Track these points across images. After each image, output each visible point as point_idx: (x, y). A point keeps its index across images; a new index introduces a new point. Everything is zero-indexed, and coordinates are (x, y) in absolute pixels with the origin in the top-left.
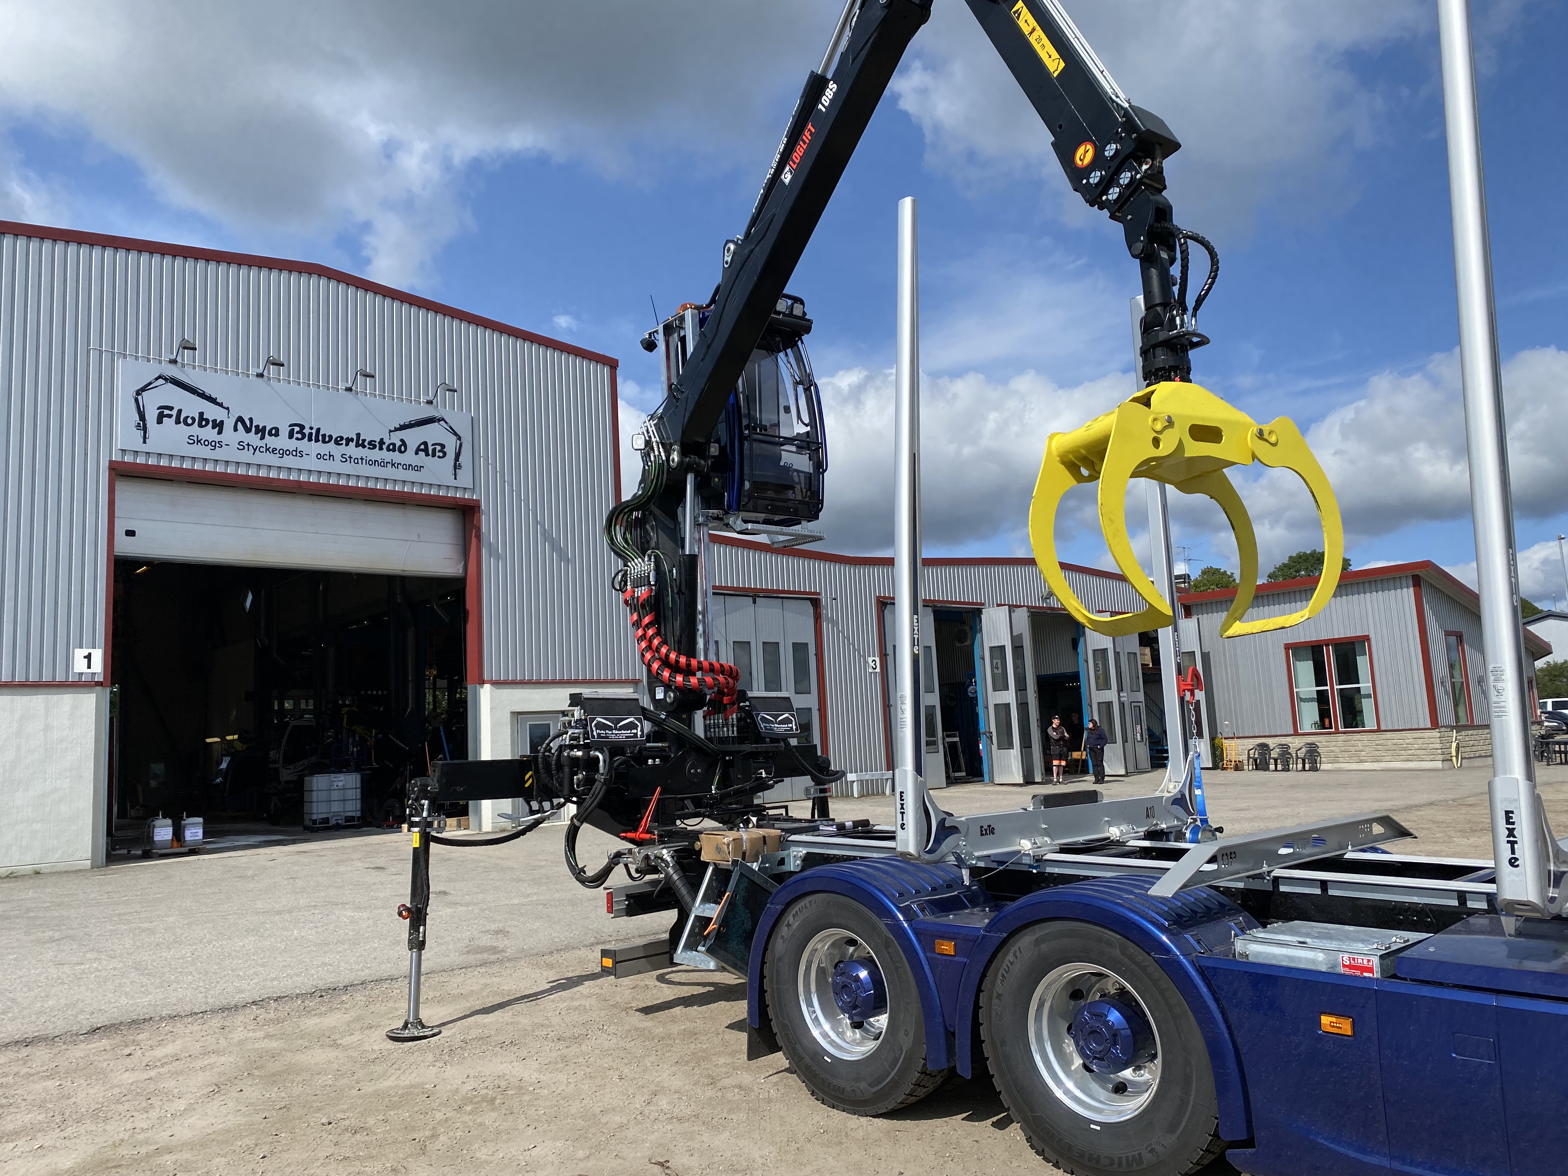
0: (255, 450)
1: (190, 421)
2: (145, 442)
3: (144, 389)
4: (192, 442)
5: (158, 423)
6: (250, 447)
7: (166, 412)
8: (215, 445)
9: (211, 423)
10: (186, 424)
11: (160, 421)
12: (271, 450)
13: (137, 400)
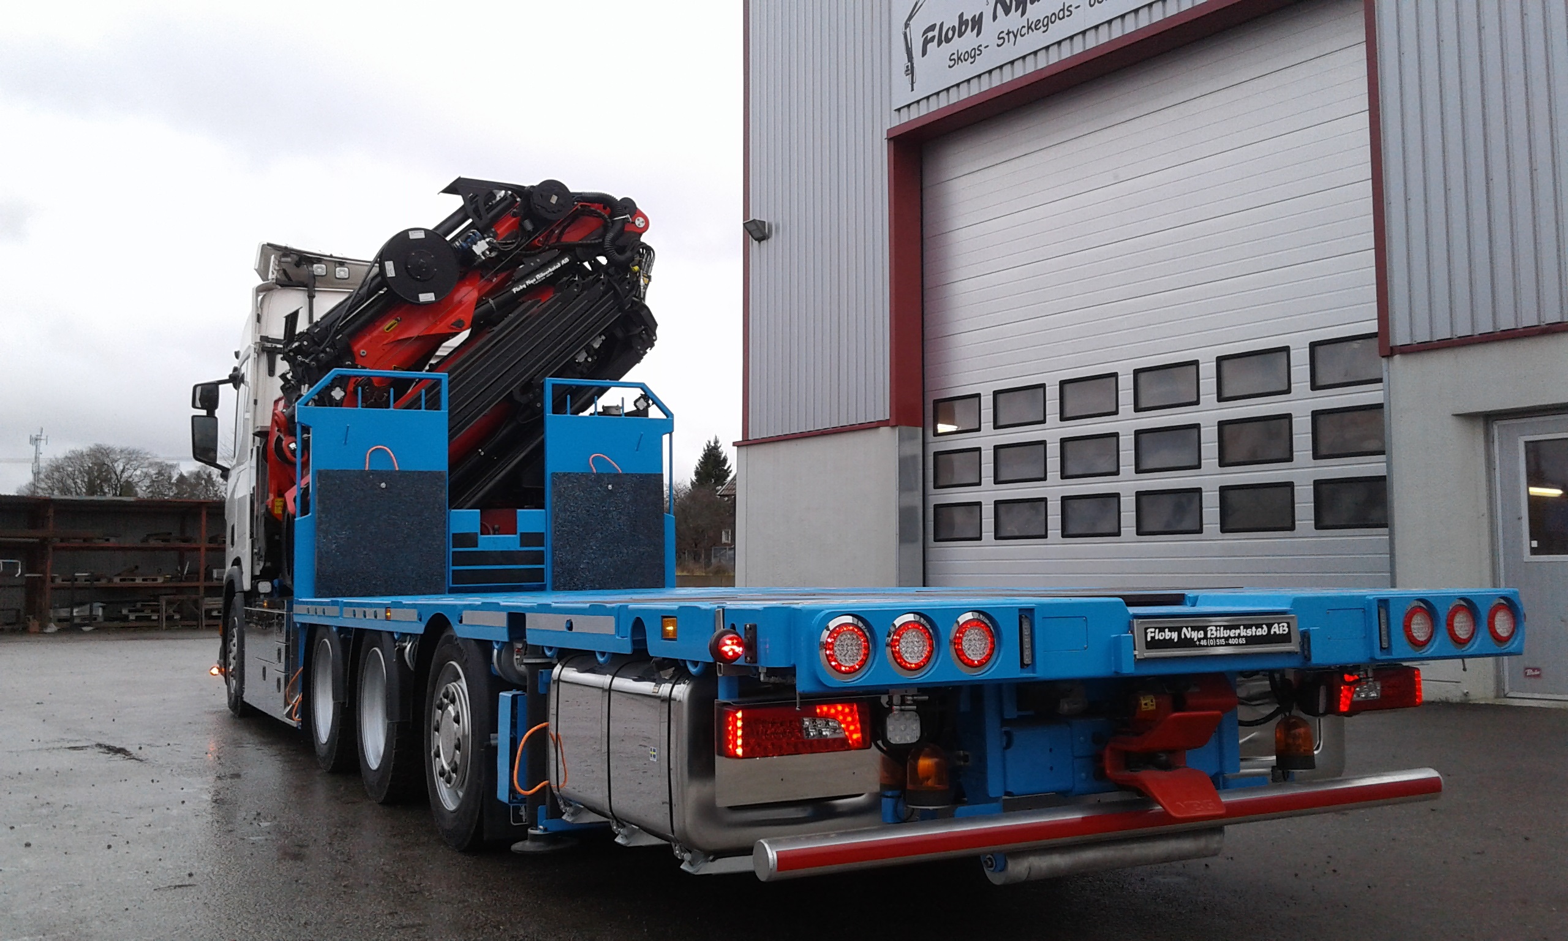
0: (1015, 37)
1: (950, 34)
2: (912, 90)
3: (910, 17)
4: (953, 62)
5: (923, 55)
6: (1011, 35)
7: (930, 35)
8: (973, 55)
9: (970, 23)
10: (948, 40)
11: (924, 53)
12: (1033, 26)
13: (905, 35)
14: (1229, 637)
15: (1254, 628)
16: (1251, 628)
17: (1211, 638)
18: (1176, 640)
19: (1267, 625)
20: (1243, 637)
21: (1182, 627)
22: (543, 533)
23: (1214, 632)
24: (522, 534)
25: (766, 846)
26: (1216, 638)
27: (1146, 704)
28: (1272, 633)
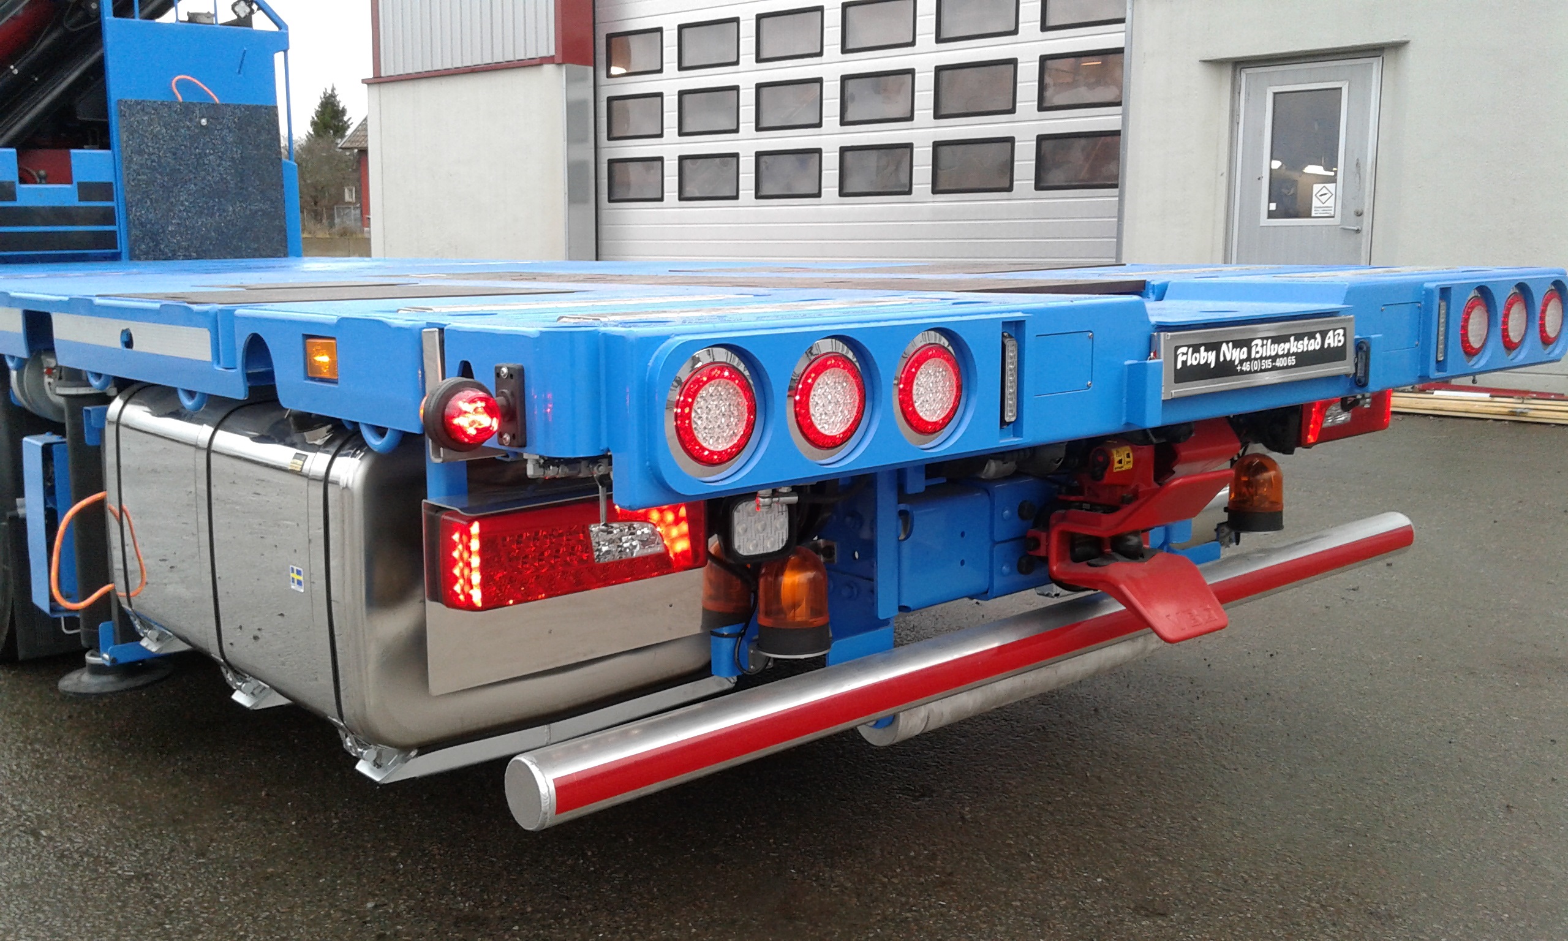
14: (1277, 356)
15: (1306, 338)
16: (1303, 340)
17: (1255, 359)
18: (1212, 365)
19: (1320, 332)
20: (1293, 354)
21: (1222, 343)
22: (111, 184)
23: (1259, 349)
24: (79, 184)
25: (534, 769)
26: (1261, 358)
27: (1120, 462)
28: (1326, 346)
